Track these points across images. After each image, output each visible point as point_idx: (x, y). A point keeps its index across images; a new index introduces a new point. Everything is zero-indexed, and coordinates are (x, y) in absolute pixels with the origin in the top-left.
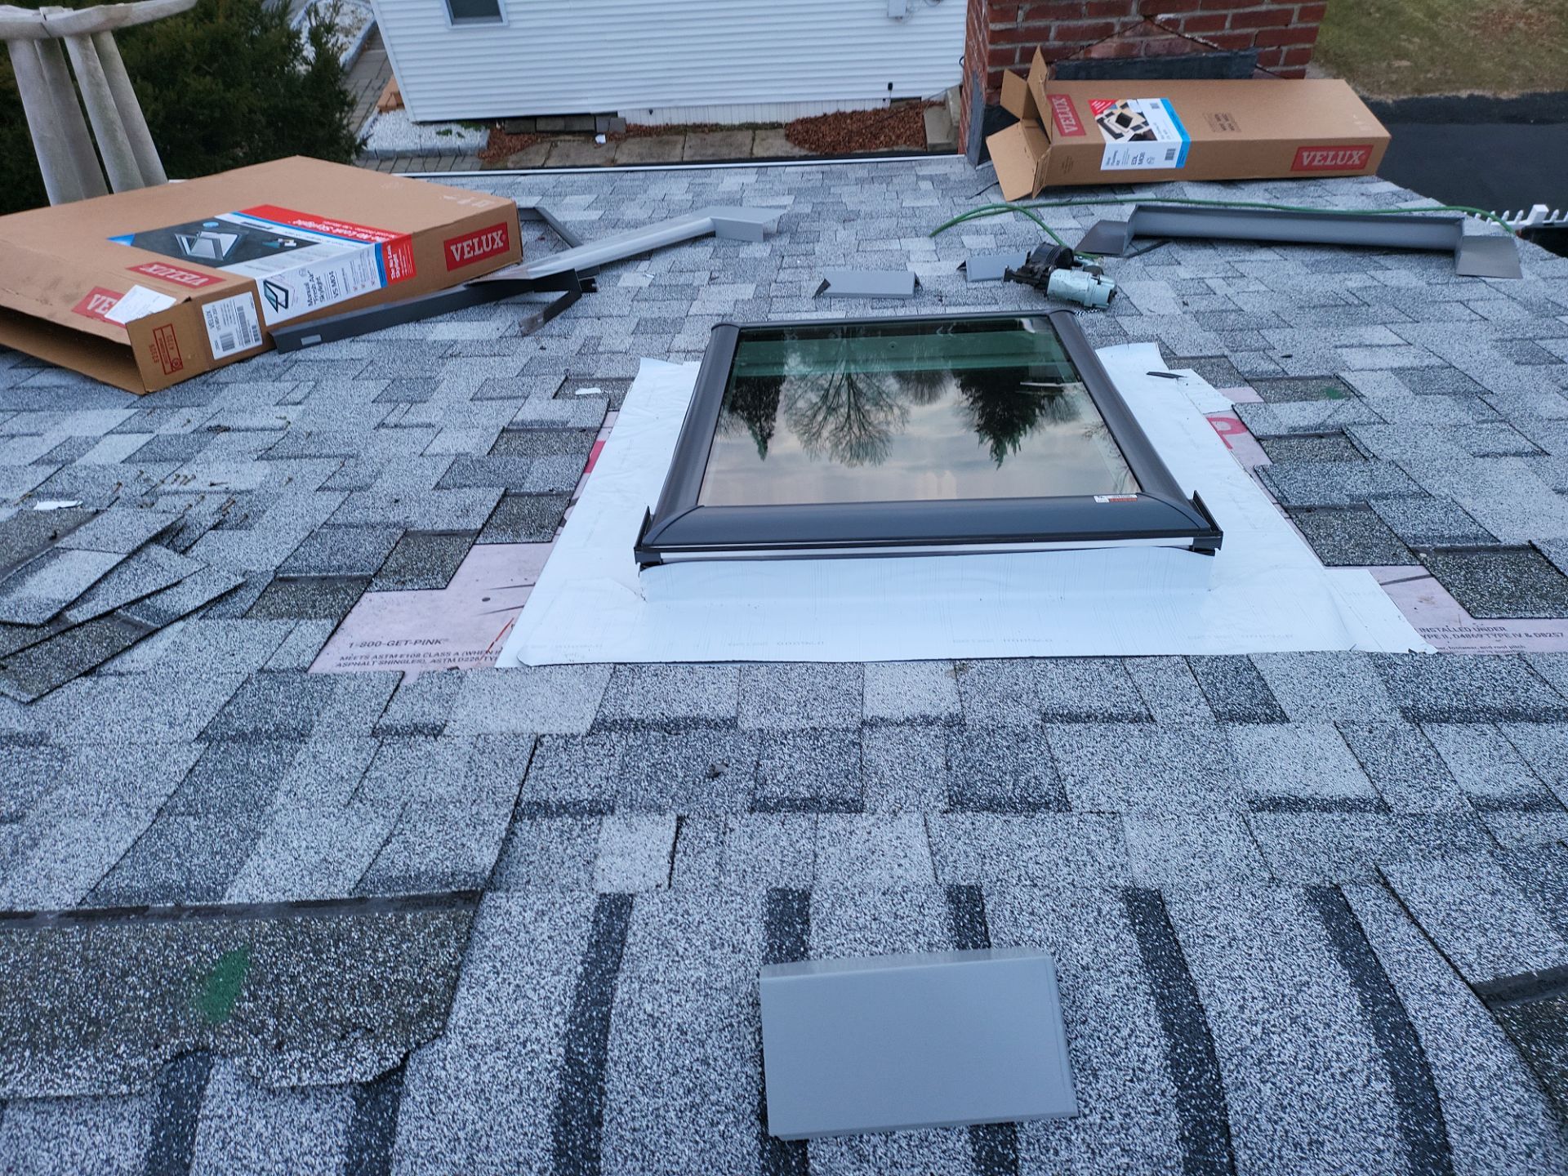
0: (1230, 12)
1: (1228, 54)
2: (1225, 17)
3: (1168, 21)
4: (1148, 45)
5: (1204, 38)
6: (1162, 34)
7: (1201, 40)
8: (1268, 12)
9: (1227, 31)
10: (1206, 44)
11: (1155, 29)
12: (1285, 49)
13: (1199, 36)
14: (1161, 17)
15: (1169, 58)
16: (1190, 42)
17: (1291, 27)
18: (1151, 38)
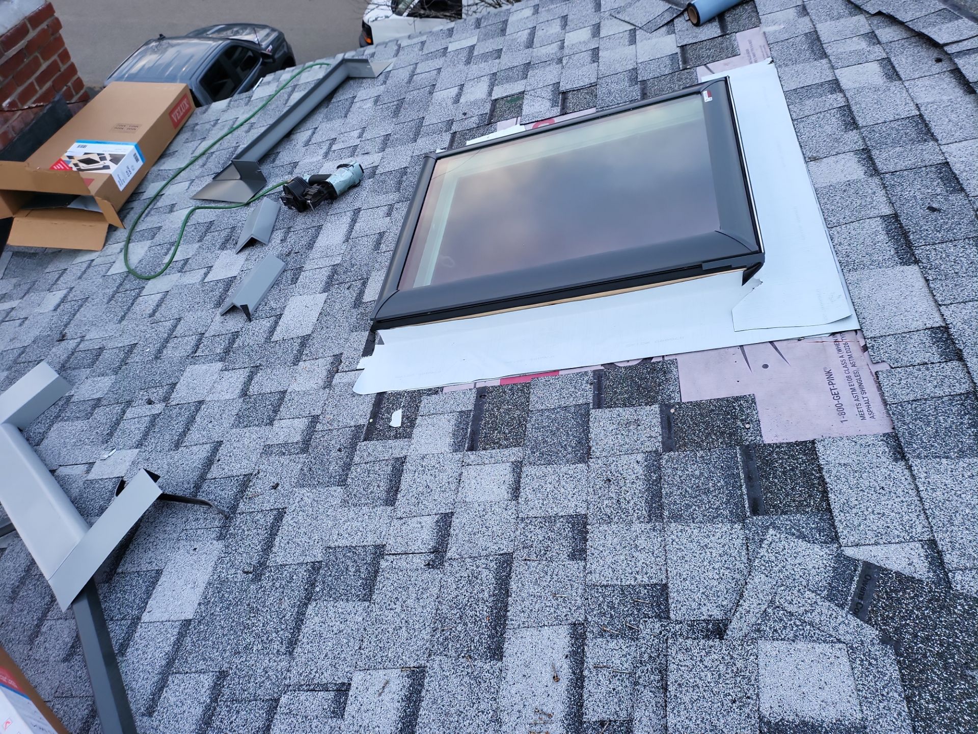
0: (32, 79)
1: (50, 105)
2: (32, 84)
3: (11, 104)
4: (13, 128)
5: (34, 103)
6: (13, 115)
7: (34, 106)
8: (49, 67)
9: (40, 92)
10: (37, 106)
11: (8, 114)
12: (69, 84)
13: (30, 104)
14: (5, 104)
15: (28, 127)
16: (29, 111)
17: (62, 70)
18: (10, 122)
